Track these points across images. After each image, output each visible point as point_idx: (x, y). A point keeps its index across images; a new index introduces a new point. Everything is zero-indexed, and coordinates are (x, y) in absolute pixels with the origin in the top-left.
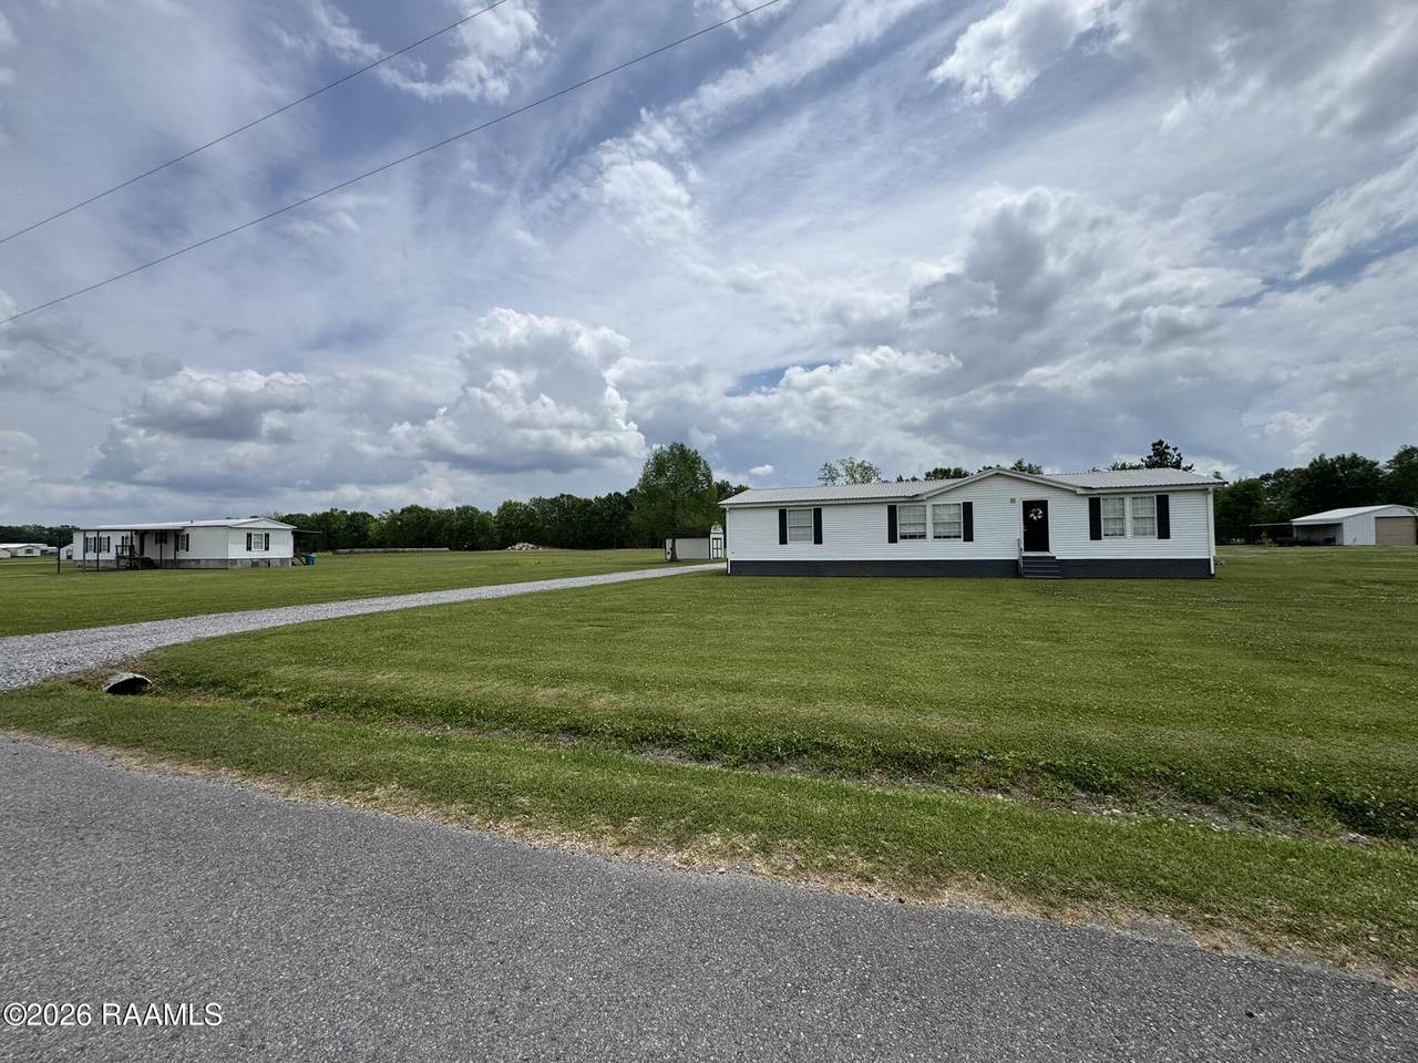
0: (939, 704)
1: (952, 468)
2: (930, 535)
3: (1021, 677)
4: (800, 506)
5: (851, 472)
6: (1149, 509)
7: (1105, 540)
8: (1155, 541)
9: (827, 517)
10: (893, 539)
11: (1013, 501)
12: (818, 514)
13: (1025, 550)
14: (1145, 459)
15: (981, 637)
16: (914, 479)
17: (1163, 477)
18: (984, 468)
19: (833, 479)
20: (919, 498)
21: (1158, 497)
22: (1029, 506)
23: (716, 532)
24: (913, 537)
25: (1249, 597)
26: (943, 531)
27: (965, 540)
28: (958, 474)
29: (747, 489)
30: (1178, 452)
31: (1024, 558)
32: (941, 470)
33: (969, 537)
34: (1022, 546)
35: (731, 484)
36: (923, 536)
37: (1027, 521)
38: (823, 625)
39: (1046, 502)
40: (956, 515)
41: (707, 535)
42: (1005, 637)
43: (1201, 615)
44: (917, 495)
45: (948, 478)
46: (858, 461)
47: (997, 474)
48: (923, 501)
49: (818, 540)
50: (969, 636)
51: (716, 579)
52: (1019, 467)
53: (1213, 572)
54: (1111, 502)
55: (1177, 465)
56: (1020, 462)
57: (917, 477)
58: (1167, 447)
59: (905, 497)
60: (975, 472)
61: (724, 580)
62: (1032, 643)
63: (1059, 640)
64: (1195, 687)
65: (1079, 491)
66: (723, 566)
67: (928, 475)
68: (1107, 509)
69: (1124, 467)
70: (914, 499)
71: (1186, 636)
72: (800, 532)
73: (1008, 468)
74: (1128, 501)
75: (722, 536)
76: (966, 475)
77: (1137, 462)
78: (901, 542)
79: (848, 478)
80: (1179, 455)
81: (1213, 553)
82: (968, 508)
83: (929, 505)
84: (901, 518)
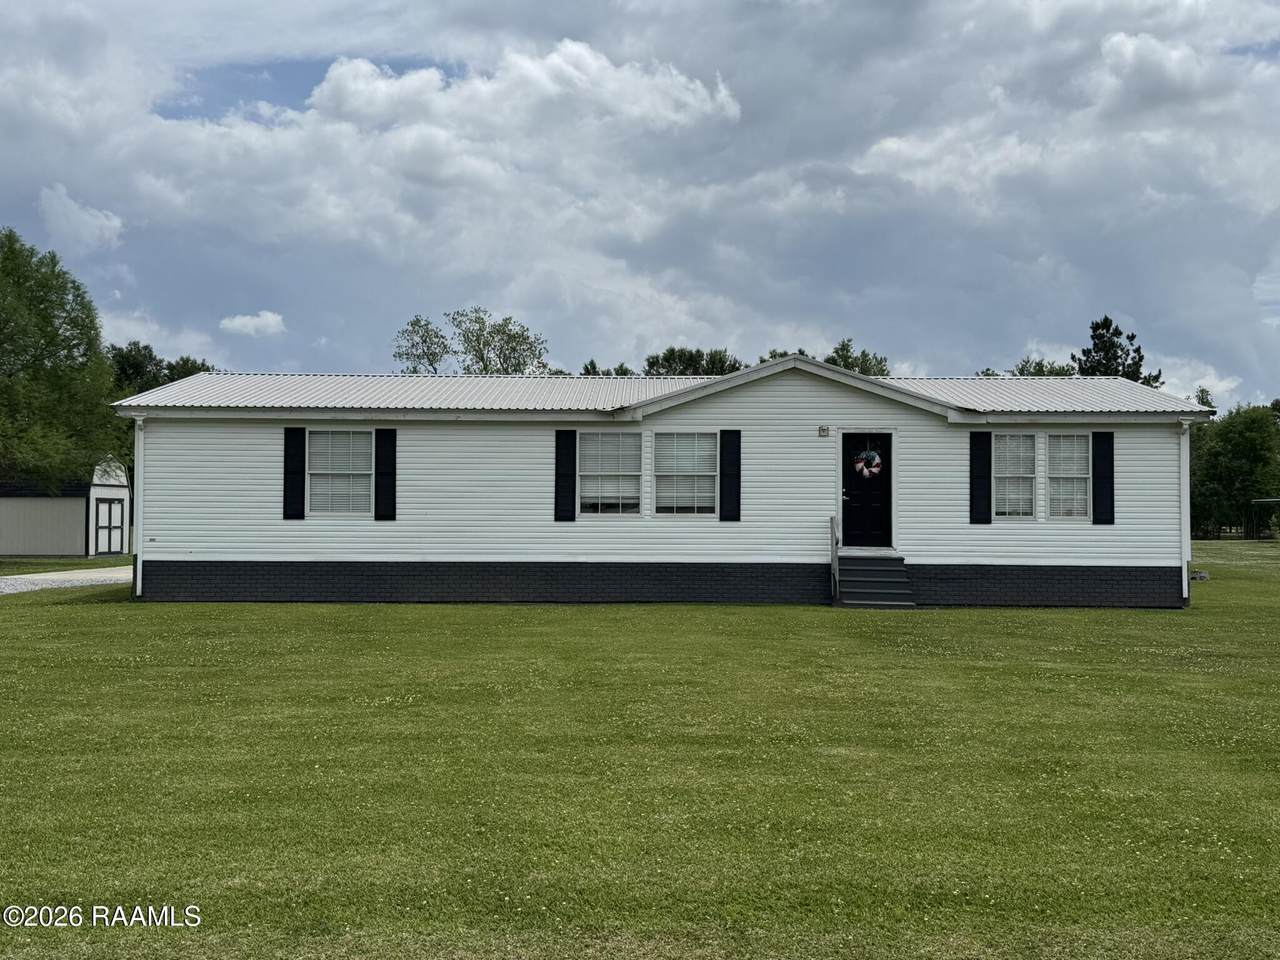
0: (637, 907)
1: (706, 351)
2: (648, 503)
3: (814, 831)
4: (340, 421)
5: (476, 343)
6: (1078, 460)
7: (998, 525)
8: (1085, 527)
9: (409, 452)
10: (564, 511)
11: (823, 432)
12: (386, 443)
13: (845, 544)
14: (1079, 355)
15: (738, 743)
16: (622, 372)
17: (1109, 394)
18: (774, 355)
19: (432, 358)
20: (628, 418)
21: (1095, 435)
22: (855, 445)
23: (106, 482)
24: (610, 507)
25: (1243, 644)
26: (677, 494)
27: (723, 518)
28: (718, 364)
29: (204, 368)
30: (1136, 343)
31: (841, 559)
32: (682, 352)
33: (731, 511)
34: (840, 535)
35: (158, 354)
36: (632, 507)
37: (850, 477)
38: (381, 727)
39: (889, 436)
40: (703, 458)
41: (79, 489)
42: (791, 740)
43: (1159, 682)
44: (622, 409)
45: (696, 373)
46: (494, 318)
47: (794, 370)
48: (634, 423)
49: (386, 509)
50: (717, 741)
51: (97, 611)
52: (842, 357)
53: (1185, 595)
54: (1011, 444)
55: (1133, 374)
56: (844, 347)
57: (628, 366)
58: (1118, 333)
59: (595, 411)
60: (754, 362)
61: (120, 612)
62: (842, 751)
63: (896, 745)
64: (1138, 833)
65: (953, 417)
66: (122, 575)
67: (653, 363)
68: (1004, 457)
69: (1040, 371)
70: (615, 417)
71: (1128, 728)
72: (341, 487)
73: (820, 359)
74: (1042, 443)
75: (124, 494)
76: (734, 367)
77: (1062, 360)
78: (583, 520)
79: (469, 359)
80: (1137, 350)
81: (1187, 556)
82: (731, 442)
83: (647, 435)
84: (585, 464)
